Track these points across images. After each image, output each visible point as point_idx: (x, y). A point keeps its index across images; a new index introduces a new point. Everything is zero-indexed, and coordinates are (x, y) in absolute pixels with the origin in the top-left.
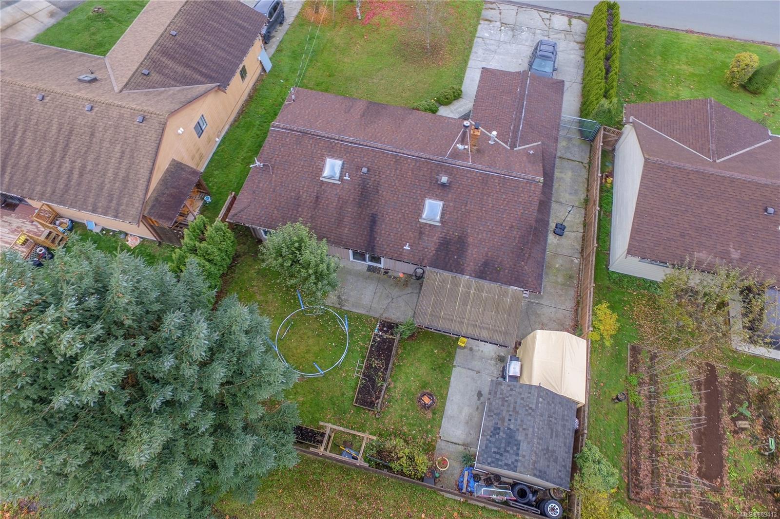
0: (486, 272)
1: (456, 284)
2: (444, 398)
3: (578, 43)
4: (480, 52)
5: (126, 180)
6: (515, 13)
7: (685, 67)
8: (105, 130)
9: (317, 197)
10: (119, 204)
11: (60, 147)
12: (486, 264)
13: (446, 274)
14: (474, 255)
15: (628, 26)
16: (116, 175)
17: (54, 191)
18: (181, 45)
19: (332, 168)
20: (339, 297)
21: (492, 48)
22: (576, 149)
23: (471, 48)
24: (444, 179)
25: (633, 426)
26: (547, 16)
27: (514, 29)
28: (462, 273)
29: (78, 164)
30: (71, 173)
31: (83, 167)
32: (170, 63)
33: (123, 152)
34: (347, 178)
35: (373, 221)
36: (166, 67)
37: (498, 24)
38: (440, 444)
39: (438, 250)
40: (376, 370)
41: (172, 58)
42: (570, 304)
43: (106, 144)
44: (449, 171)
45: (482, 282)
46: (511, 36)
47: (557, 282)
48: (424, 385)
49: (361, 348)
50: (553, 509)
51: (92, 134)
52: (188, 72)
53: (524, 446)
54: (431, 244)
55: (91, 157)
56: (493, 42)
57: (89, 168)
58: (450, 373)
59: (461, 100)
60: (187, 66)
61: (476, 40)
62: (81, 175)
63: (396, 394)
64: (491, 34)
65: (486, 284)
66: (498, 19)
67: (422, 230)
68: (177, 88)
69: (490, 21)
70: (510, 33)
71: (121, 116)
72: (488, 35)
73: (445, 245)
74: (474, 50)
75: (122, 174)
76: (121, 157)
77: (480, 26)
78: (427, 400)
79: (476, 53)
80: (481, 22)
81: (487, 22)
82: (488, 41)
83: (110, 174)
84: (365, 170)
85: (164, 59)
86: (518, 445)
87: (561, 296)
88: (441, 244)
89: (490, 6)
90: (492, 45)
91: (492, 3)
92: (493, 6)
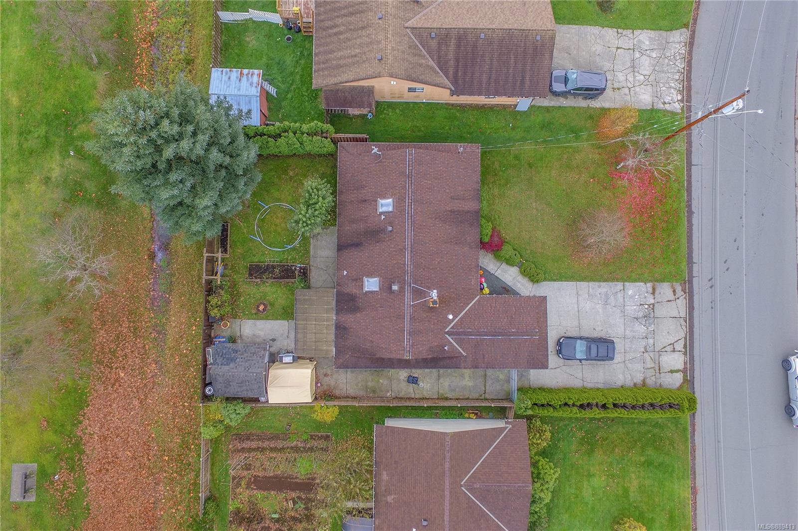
0: (341, 330)
1: (327, 311)
2: (267, 318)
3: (644, 381)
4: (602, 290)
5: (339, 67)
6: (676, 314)
7: (635, 483)
8: (368, 36)
9: (366, 200)
10: (323, 70)
11: (351, 9)
12: (345, 328)
13: (334, 303)
14: (349, 319)
15: (685, 429)
16: (340, 58)
17: (322, 21)
18: (475, 46)
19: (386, 205)
20: (319, 234)
21: (611, 300)
22: (498, 387)
23: (605, 281)
24: (395, 288)
25: (275, 437)
26: (680, 346)
27: (649, 315)
28: (337, 314)
29: (342, 28)
30: (336, 26)
31: (341, 33)
32: (452, 47)
33: (355, 56)
34: (383, 217)
35: (358, 245)
36: (447, 46)
37: (652, 301)
38: (238, 321)
39: (348, 294)
40: (272, 272)
41: (458, 46)
42: (352, 392)
43: (358, 41)
44: (402, 289)
45: (333, 328)
46: (635, 316)
47: (367, 382)
48: (272, 305)
49: (287, 259)
50: (210, 390)
51: (363, 28)
52: (452, 63)
53: (227, 368)
54: (351, 289)
55: (348, 35)
56: (620, 300)
57: (341, 37)
58: (283, 319)
59: (531, 284)
60: (457, 60)
61: (620, 283)
62: (336, 34)
63: (262, 288)
64: (631, 297)
65: (333, 330)
66: (659, 299)
67: (359, 281)
68: (432, 63)
69: (653, 293)
70: (641, 314)
71: (379, 42)
72: (630, 294)
73: (352, 298)
74: (603, 284)
75: (341, 62)
76: (352, 56)
77: (642, 284)
78: (261, 308)
79: (600, 287)
80: (649, 285)
81: (650, 289)
82: (620, 295)
83: (340, 54)
84: (390, 228)
85: (453, 41)
86: (227, 364)
87: (357, 385)
88: (352, 295)
89: (679, 289)
90: (616, 299)
91: (684, 291)
92: (679, 292)
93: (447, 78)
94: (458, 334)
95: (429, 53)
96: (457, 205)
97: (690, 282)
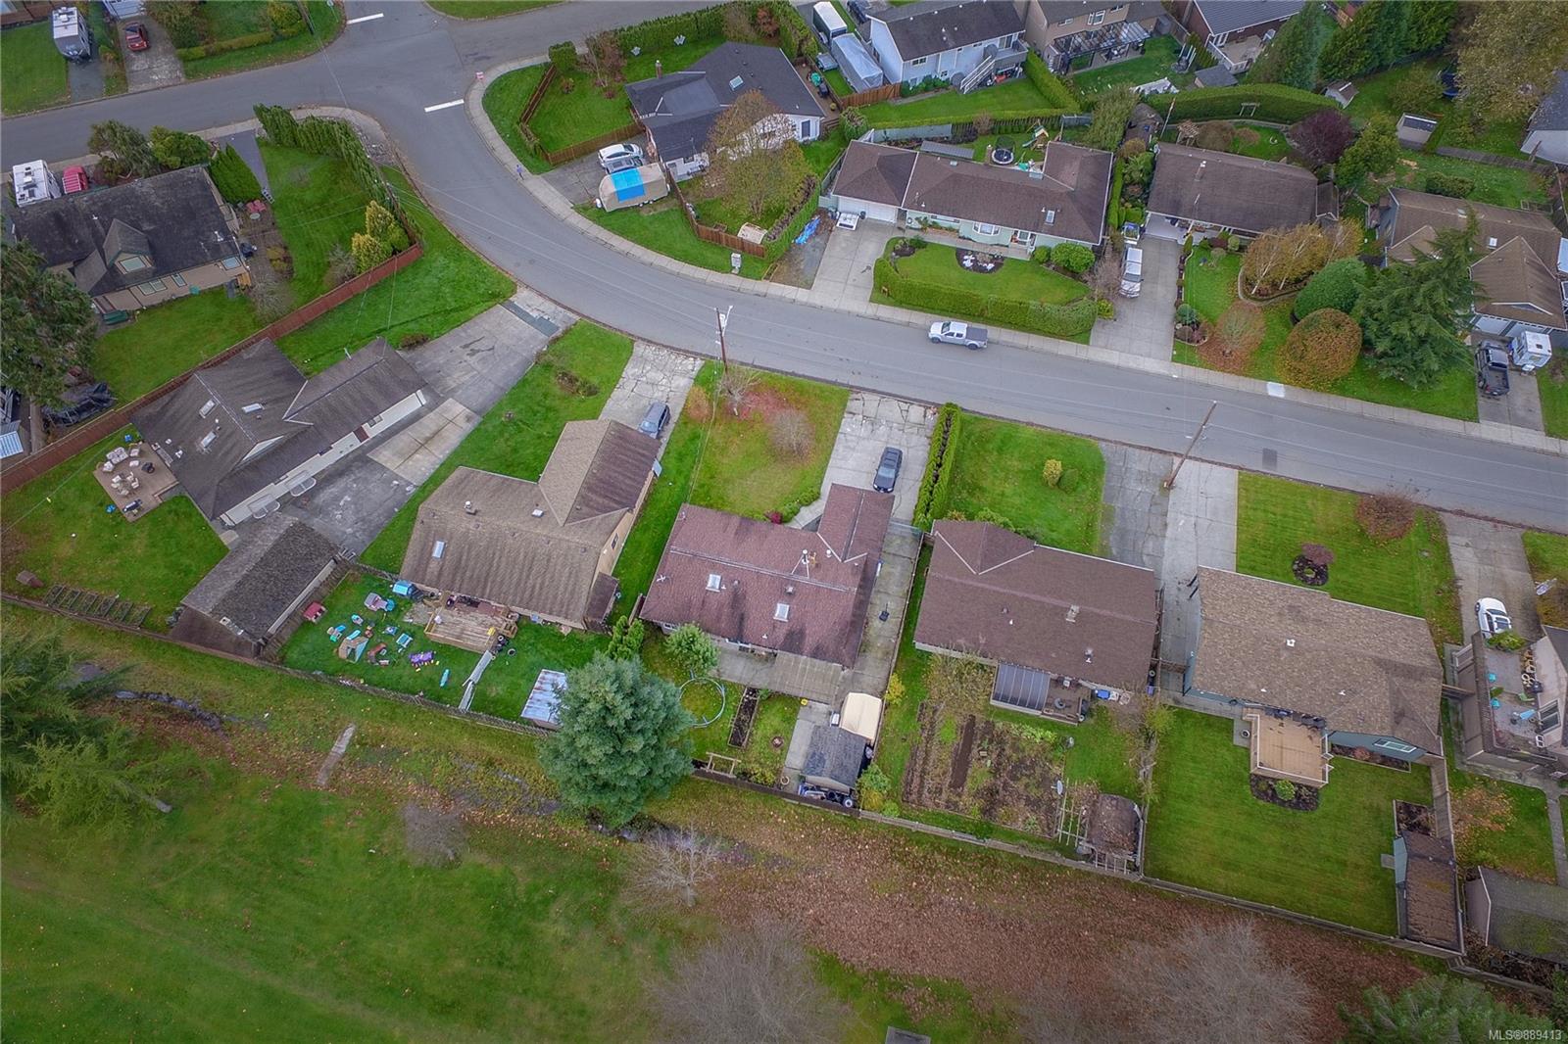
0: (818, 653)
1: (797, 662)
3: (928, 438)
4: (841, 450)
5: (572, 593)
6: (876, 403)
7: (1016, 463)
8: (558, 557)
9: (703, 601)
10: (568, 609)
11: (526, 569)
12: (817, 648)
13: (791, 655)
14: (810, 642)
15: (976, 418)
16: (566, 589)
17: (522, 599)
18: (601, 481)
19: (714, 581)
21: (851, 444)
22: (907, 546)
23: (833, 445)
24: (790, 590)
26: (905, 406)
27: (873, 422)
28: (802, 654)
29: (539, 580)
30: (534, 587)
31: (543, 583)
32: (594, 497)
33: (571, 573)
34: (724, 588)
35: (742, 618)
36: (591, 500)
37: (861, 416)
38: (784, 770)
39: (786, 638)
40: (744, 721)
41: (596, 492)
42: (884, 674)
43: (558, 568)
44: (794, 584)
45: (815, 660)
46: (870, 431)
47: (877, 658)
48: (776, 732)
49: (734, 706)
50: (848, 803)
51: (548, 561)
52: (606, 501)
53: (827, 762)
54: (781, 633)
55: (548, 576)
56: (853, 438)
57: (547, 583)
58: (794, 723)
59: (819, 500)
60: (606, 497)
61: (839, 436)
62: (541, 589)
63: (757, 738)
64: (853, 430)
65: (817, 662)
66: (860, 411)
67: (775, 625)
68: (600, 517)
69: (854, 414)
70: (870, 427)
71: (569, 548)
72: (849, 430)
73: (790, 635)
74: (836, 447)
75: (570, 588)
76: (569, 576)
77: (844, 420)
78: (777, 741)
79: (837, 450)
80: (845, 415)
81: (851, 415)
82: (849, 438)
83: (561, 589)
84: (736, 582)
85: (590, 494)
86: (824, 761)
87: (877, 667)
88: (788, 635)
89: (855, 396)
90: (852, 441)
91: (858, 393)
92: (859, 396)
93: (617, 509)
94: (846, 553)
95: (591, 516)
96: (731, 530)
97: (852, 387)
